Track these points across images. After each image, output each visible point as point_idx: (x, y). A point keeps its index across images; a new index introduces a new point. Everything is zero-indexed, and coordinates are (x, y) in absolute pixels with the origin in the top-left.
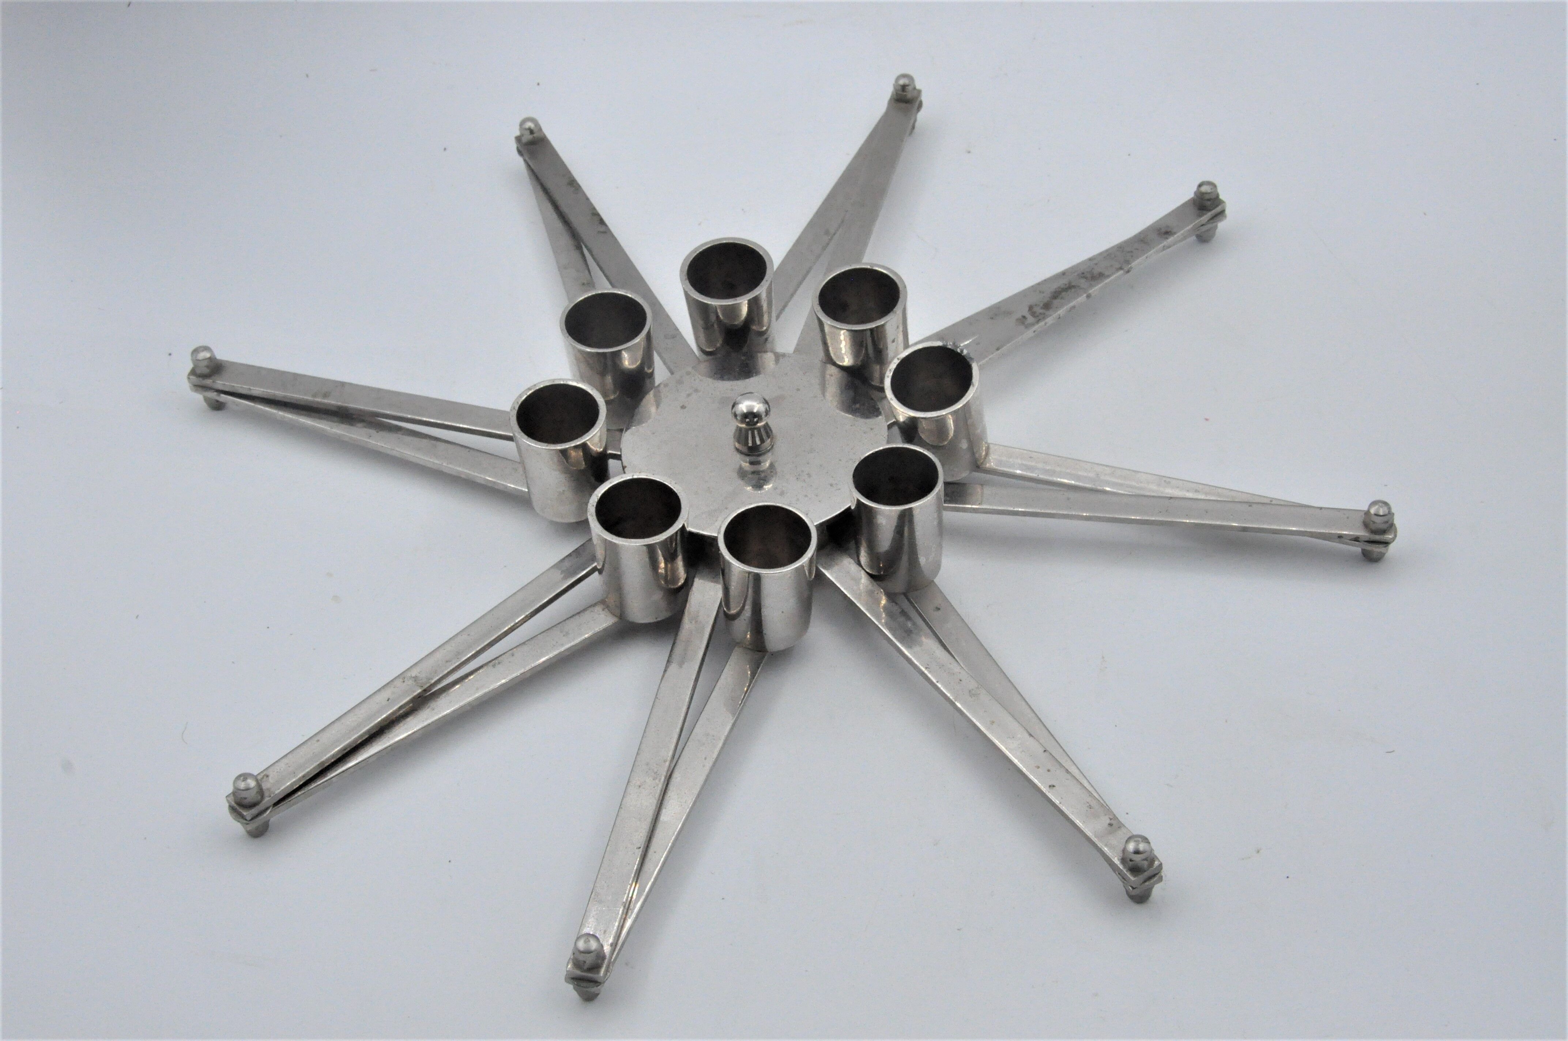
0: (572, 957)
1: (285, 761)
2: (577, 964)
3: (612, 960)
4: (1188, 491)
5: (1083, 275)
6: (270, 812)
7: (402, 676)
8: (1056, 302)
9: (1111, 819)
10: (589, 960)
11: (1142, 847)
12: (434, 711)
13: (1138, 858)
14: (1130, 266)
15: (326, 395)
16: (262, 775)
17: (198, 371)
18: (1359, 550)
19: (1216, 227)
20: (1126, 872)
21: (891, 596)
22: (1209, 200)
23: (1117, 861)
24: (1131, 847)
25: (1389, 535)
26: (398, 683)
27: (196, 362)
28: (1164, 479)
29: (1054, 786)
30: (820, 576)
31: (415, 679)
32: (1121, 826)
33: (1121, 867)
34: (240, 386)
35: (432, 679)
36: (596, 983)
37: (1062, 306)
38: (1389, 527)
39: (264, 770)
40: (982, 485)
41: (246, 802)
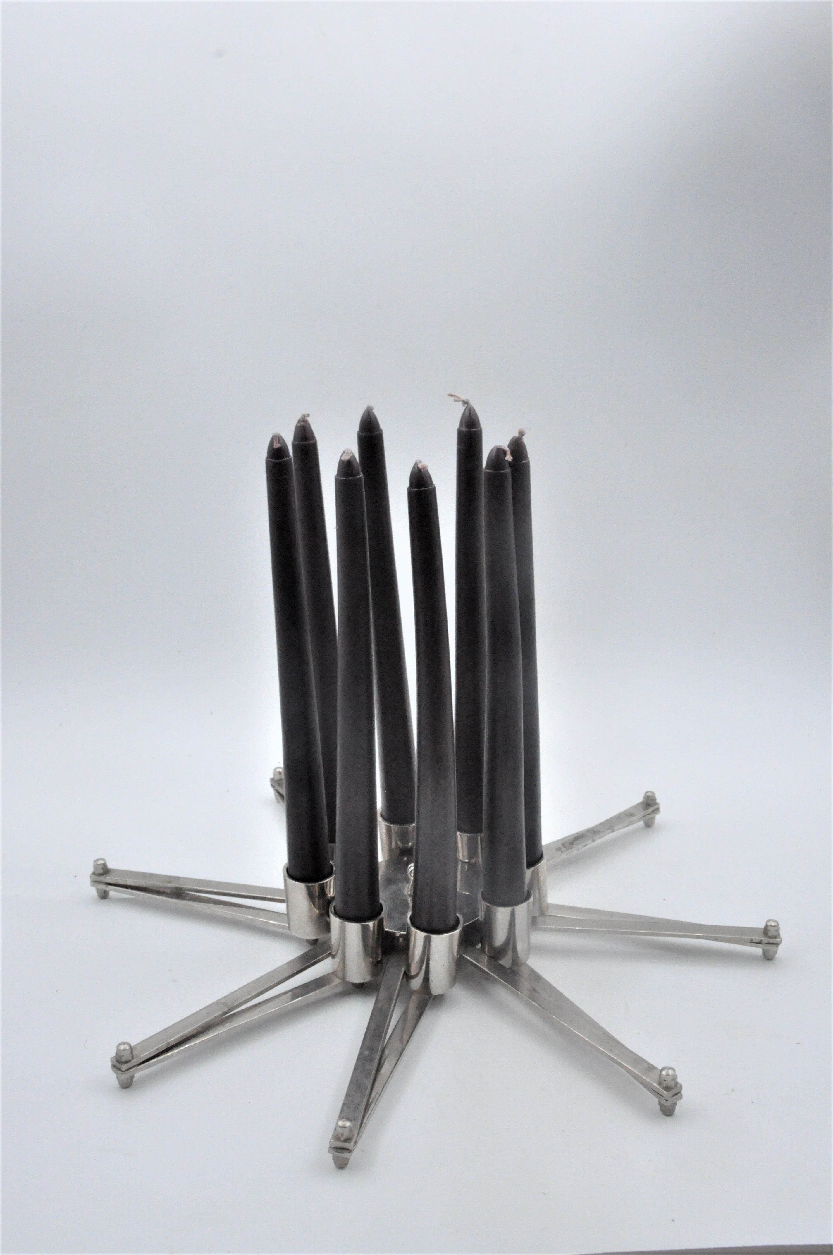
2: (337, 1137)
5: (589, 831)
6: (136, 1069)
8: (576, 842)
10: (346, 1134)
13: (667, 1084)
14: (613, 829)
17: (97, 872)
19: (655, 818)
20: (661, 1090)
22: (651, 800)
23: (655, 1084)
24: (662, 1079)
25: (778, 939)
27: (96, 866)
33: (658, 1087)
34: (120, 879)
36: (348, 1150)
37: (580, 844)
38: (778, 933)
41: (122, 1060)
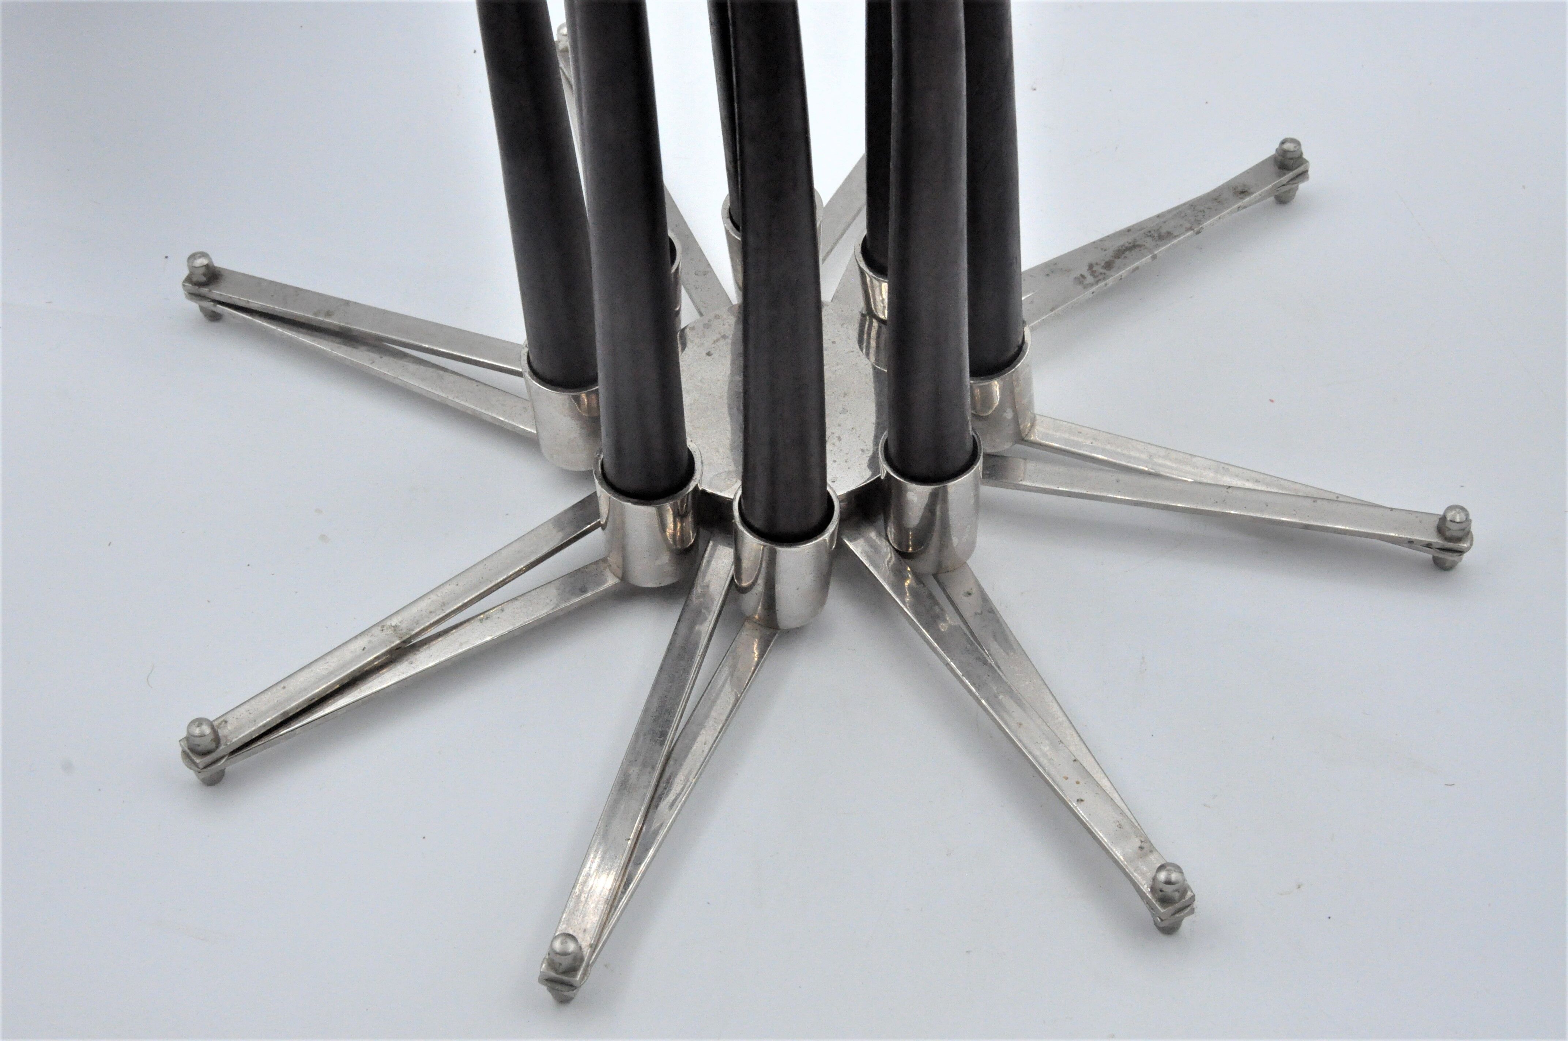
0: (547, 957)
1: (246, 706)
2: (552, 964)
3: (591, 962)
4: (1248, 480)
5: (1149, 234)
6: (226, 761)
7: (381, 624)
8: (1118, 262)
9: (1142, 842)
10: (566, 962)
11: (1174, 876)
12: (412, 665)
13: (1169, 889)
14: (1200, 227)
15: (329, 314)
16: (221, 719)
17: (195, 279)
18: (1430, 556)
19: (1297, 188)
20: (1155, 903)
21: (919, 578)
22: (1291, 159)
23: (1146, 889)
24: (1162, 876)
25: (1464, 544)
26: (377, 631)
27: (192, 268)
28: (1223, 465)
29: (1082, 800)
30: (841, 546)
31: (395, 628)
32: (1152, 850)
33: (1150, 896)
34: (237, 297)
35: (413, 630)
36: (571, 986)
37: (1125, 265)
38: (1465, 534)
39: (223, 715)
40: (1025, 459)
41: (200, 749)
